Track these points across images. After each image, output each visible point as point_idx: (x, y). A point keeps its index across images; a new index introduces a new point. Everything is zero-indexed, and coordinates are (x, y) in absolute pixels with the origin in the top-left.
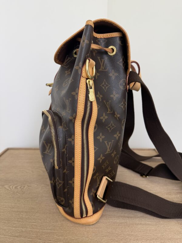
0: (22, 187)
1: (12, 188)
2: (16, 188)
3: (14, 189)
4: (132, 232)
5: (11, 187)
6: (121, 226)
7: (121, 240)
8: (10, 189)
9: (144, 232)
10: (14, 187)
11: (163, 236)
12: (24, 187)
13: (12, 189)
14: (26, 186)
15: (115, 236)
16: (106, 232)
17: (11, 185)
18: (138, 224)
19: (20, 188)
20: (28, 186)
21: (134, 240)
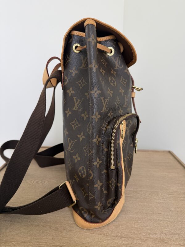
0: (43, 182)
1: (34, 182)
2: (37, 183)
3: (35, 183)
4: (150, 227)
5: (32, 181)
6: (139, 221)
7: (141, 233)
8: (31, 184)
9: (162, 227)
10: (35, 182)
11: (181, 231)
12: (45, 182)
13: (34, 184)
14: (46, 182)
15: (135, 229)
16: (125, 225)
17: (32, 180)
18: (156, 220)
19: (41, 183)
20: (48, 182)
21: (153, 234)
